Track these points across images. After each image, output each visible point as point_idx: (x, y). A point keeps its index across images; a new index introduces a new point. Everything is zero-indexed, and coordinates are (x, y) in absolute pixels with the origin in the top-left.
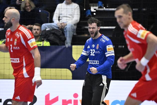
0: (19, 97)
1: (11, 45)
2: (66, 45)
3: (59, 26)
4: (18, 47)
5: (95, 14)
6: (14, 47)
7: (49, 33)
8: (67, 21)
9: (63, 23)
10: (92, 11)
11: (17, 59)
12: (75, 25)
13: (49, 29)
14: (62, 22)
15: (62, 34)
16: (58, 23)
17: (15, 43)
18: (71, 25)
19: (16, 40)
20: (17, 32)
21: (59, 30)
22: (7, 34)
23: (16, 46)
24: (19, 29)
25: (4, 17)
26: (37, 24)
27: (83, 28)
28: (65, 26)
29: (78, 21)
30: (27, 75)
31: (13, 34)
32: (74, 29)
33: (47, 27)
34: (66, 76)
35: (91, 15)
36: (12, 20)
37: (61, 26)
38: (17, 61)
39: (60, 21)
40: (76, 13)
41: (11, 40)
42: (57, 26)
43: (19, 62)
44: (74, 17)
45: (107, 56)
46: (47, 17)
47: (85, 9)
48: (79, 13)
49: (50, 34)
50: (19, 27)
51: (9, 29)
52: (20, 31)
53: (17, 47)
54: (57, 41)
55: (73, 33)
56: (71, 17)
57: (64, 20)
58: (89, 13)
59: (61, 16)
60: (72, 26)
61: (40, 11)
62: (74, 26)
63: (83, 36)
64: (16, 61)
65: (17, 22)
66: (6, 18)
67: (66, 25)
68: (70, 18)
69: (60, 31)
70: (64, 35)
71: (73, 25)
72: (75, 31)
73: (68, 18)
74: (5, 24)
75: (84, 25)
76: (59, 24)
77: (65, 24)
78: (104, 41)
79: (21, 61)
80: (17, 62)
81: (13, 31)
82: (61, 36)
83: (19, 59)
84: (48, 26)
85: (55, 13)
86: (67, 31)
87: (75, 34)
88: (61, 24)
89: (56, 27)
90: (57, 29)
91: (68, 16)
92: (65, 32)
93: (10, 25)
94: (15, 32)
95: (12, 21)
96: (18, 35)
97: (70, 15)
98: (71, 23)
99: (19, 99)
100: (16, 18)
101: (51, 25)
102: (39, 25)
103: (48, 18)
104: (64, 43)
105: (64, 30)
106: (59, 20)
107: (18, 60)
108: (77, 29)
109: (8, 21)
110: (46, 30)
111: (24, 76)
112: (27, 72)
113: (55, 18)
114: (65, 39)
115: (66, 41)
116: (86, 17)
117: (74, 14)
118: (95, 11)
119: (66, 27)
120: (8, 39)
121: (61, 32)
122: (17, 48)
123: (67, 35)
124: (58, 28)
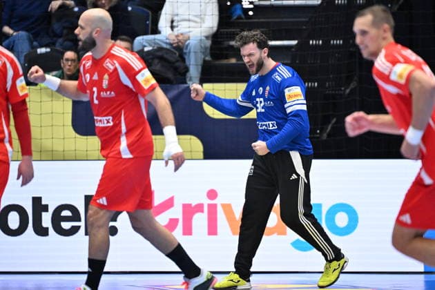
0: (104, 199)
1: (95, 89)
2: (188, 83)
3: (172, 42)
4: (113, 93)
5: (251, 13)
6: (102, 93)
7: (151, 57)
8: (191, 29)
9: (182, 34)
10: (244, 6)
11: (107, 118)
12: (207, 37)
13: (150, 48)
14: (180, 32)
15: (179, 59)
16: (170, 35)
17: (104, 83)
18: (199, 38)
19: (106, 77)
20: (108, 60)
21: (172, 50)
22: (84, 65)
23: (106, 90)
24: (112, 52)
25: (77, 26)
26: (124, 37)
27: (226, 43)
28: (186, 41)
29: (215, 29)
30: (128, 151)
31: (97, 63)
32: (206, 48)
33: (146, 44)
34: (191, 151)
35: (243, 16)
36: (94, 33)
37: (176, 41)
38: (108, 122)
39: (175, 29)
40: (209, 12)
41: (96, 77)
42: (168, 41)
43: (111, 124)
44: (206, 21)
45: (288, 111)
46: (146, 21)
47: (229, 4)
48: (216, 12)
49: (153, 59)
50: (111, 48)
51: (89, 54)
52: (113, 57)
53: (108, 93)
54: (170, 75)
55: (203, 57)
56: (198, 20)
57: (182, 28)
58: (239, 12)
59: (176, 18)
60: (201, 40)
61: (130, 9)
62: (207, 41)
63: (225, 62)
64: (105, 122)
65: (106, 37)
66: (82, 28)
67: (189, 38)
68: (195, 22)
69: (176, 52)
70: (183, 60)
71: (203, 38)
72: (208, 51)
73: (192, 24)
74: (80, 43)
75: (227, 38)
76: (173, 37)
77: (186, 36)
78: (279, 79)
79: (117, 122)
80: (109, 125)
81: (98, 56)
82: (177, 64)
83: (111, 118)
84: (147, 41)
85: (163, 11)
86: (190, 52)
87: (208, 58)
88: (177, 36)
89: (166, 43)
90: (168, 47)
91: (191, 18)
92: (185, 53)
93: (91, 44)
94: (104, 58)
95: (94, 35)
96: (109, 65)
97: (196, 16)
98: (199, 35)
99: (105, 203)
100: (103, 28)
101: (155, 39)
102: (129, 38)
103: (148, 25)
104: (185, 79)
105: (185, 51)
106: (172, 27)
107: (110, 121)
108: (212, 48)
109: (87, 36)
110: (143, 50)
111: (122, 153)
112: (129, 146)
113: (163, 23)
114: (187, 70)
115: (188, 75)
116: (232, 20)
117: (205, 15)
118: (252, 6)
119: (189, 43)
120: (88, 76)
121: (177, 54)
122: (110, 94)
123: (190, 61)
124: (171, 44)
